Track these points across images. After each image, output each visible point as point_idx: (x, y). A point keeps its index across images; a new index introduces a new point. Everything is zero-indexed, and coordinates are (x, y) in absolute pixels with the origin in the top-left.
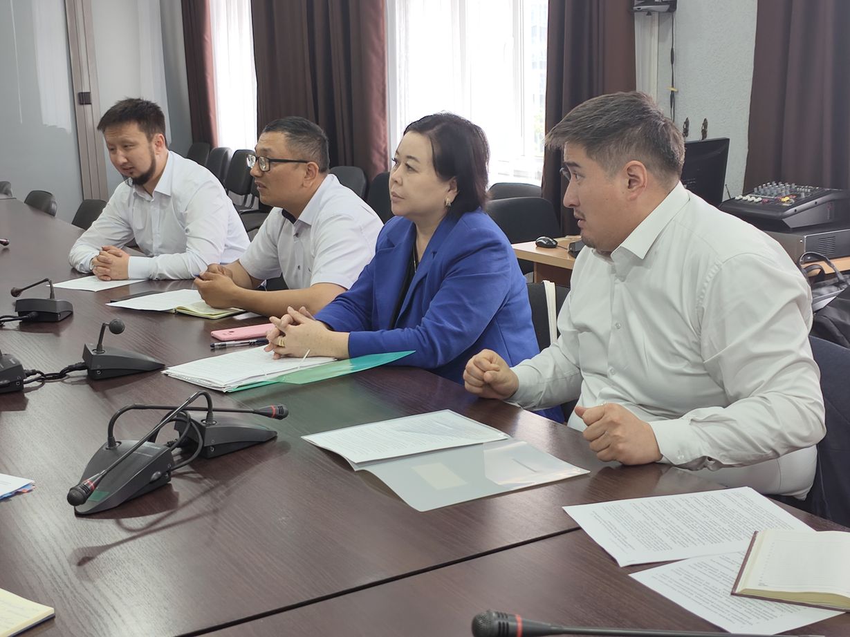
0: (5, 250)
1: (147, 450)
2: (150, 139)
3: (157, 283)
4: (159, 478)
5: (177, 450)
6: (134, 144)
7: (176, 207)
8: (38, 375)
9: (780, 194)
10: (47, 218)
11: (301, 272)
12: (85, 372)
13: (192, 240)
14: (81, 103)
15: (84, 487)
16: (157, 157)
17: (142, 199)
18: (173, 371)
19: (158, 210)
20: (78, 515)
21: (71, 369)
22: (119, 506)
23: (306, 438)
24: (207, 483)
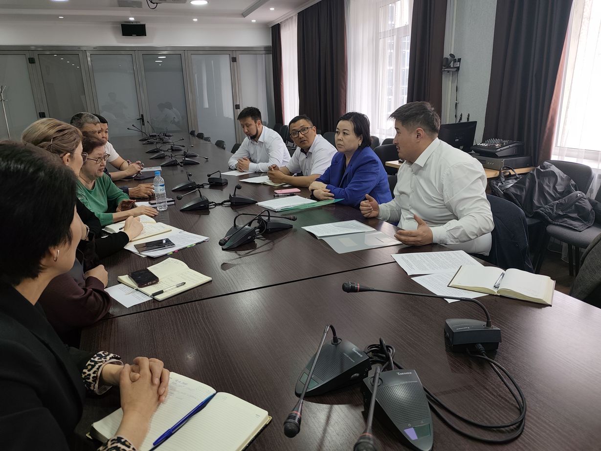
0: (207, 161)
1: (247, 229)
2: (256, 122)
3: (258, 173)
4: (251, 238)
5: (258, 230)
6: (251, 125)
7: (265, 146)
8: (214, 204)
9: (496, 143)
10: (223, 150)
11: (308, 171)
12: (230, 203)
13: (271, 158)
14: (236, 109)
15: (225, 240)
16: (258, 129)
17: (254, 144)
18: (259, 204)
19: (259, 148)
20: (223, 249)
21: (225, 202)
22: (237, 247)
23: (303, 228)
24: (267, 241)
